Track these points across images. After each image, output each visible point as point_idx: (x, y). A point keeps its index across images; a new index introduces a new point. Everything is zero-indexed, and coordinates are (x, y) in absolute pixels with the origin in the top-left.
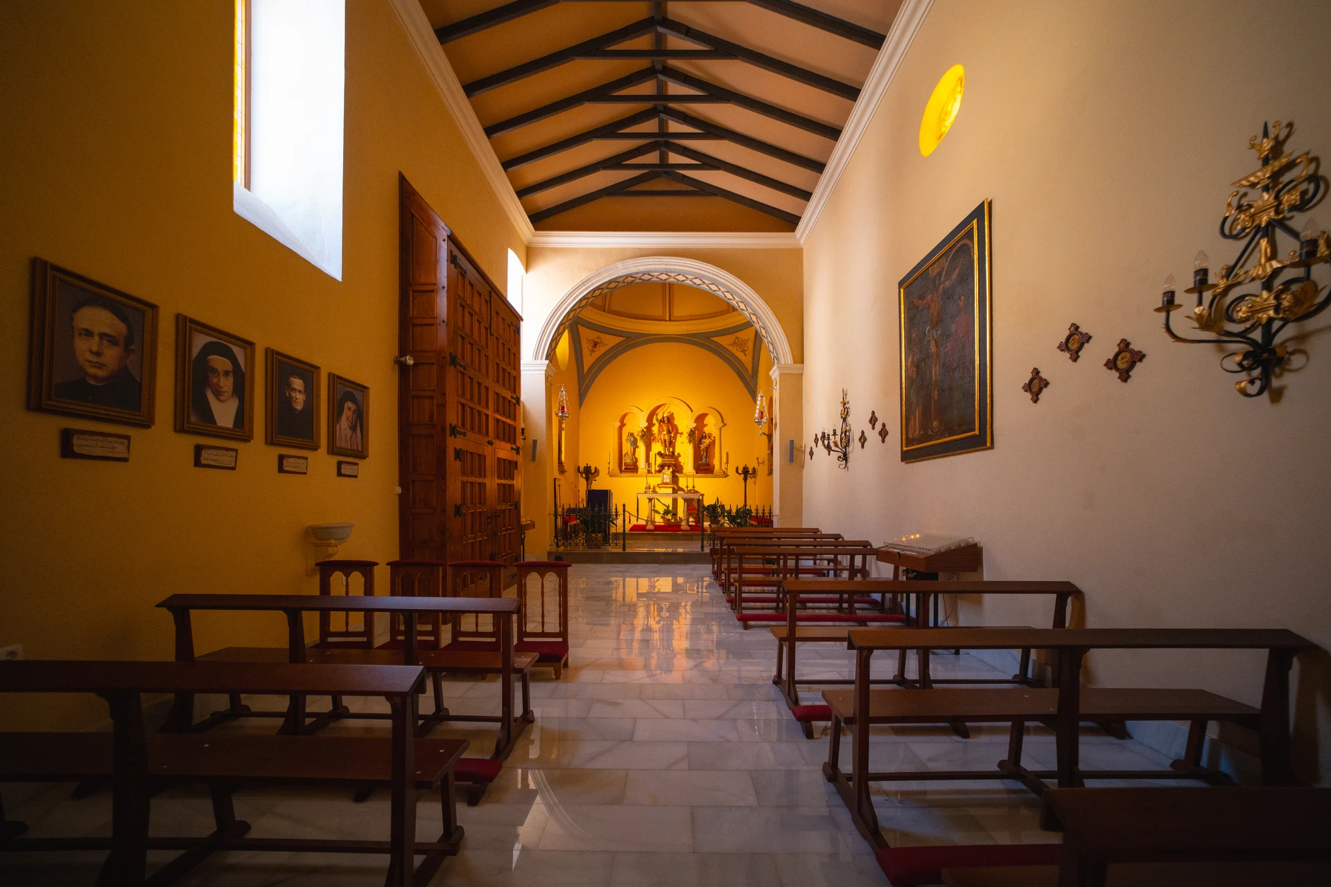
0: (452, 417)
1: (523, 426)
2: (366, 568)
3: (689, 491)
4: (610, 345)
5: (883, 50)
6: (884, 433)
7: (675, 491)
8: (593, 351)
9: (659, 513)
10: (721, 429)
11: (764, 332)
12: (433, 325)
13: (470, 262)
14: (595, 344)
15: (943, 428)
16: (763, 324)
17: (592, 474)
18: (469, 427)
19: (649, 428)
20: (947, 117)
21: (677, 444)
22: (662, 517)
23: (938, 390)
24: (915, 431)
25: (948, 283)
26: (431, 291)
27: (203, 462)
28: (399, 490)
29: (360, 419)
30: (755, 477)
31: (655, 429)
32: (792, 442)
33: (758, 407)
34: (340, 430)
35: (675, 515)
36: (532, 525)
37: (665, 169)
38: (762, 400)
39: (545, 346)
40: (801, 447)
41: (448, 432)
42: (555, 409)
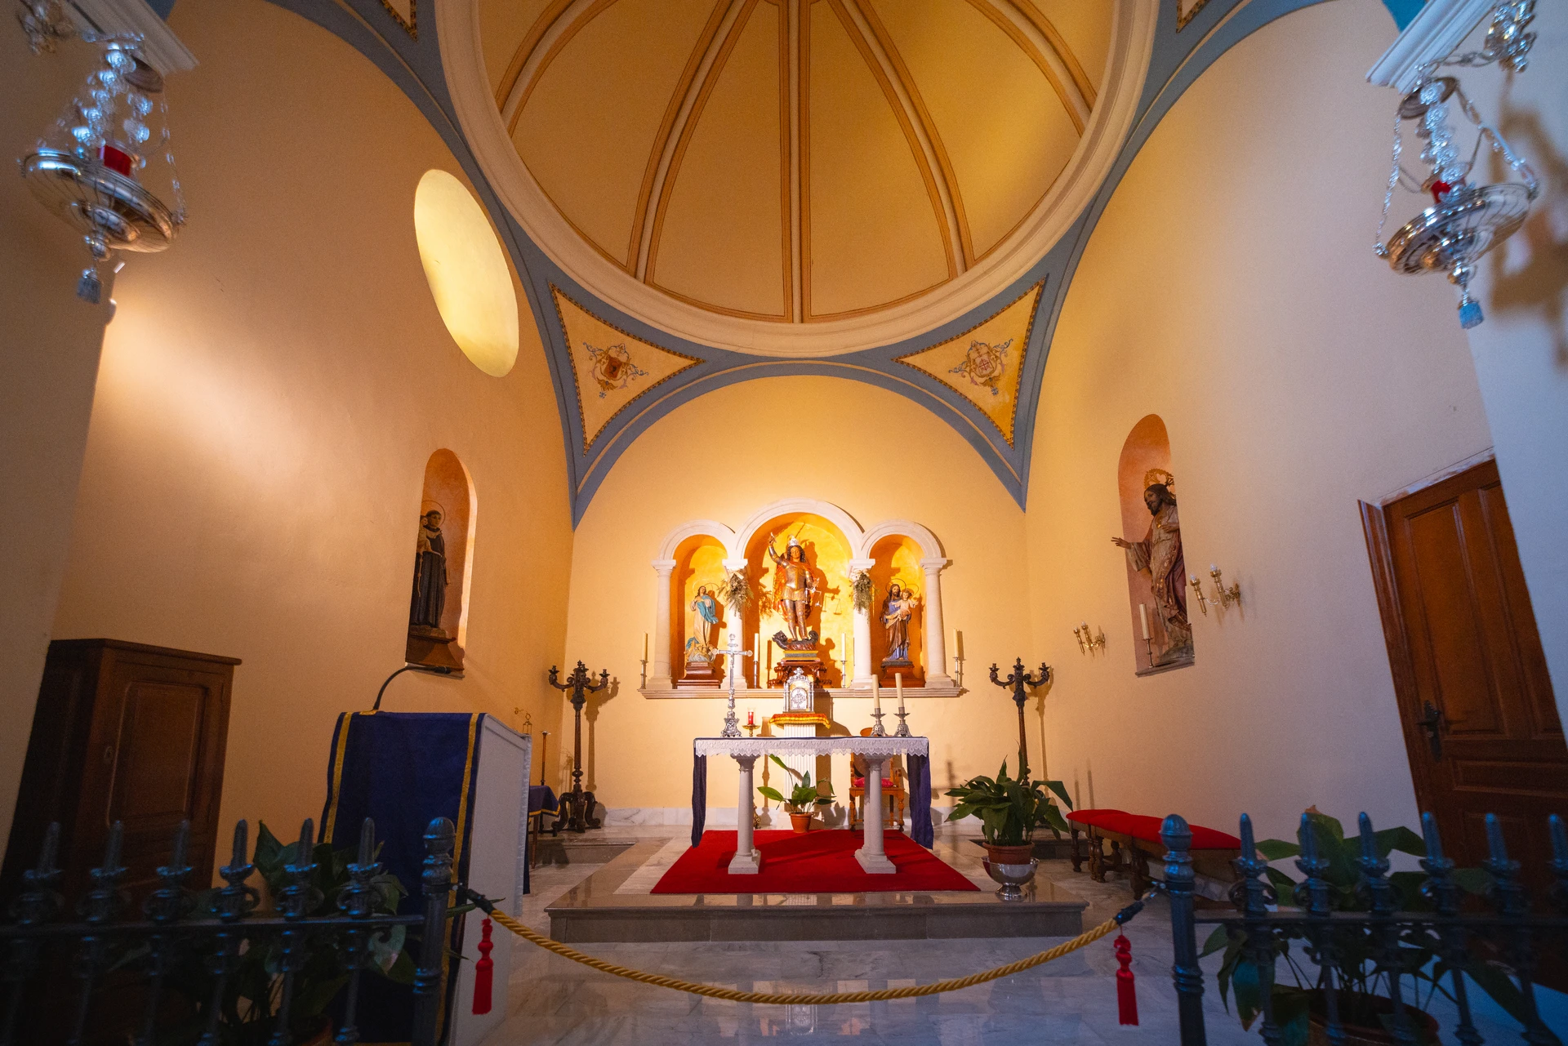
4: (656, 374)
7: (822, 732)
8: (606, 386)
9: (779, 797)
10: (938, 573)
14: (613, 368)
19: (754, 571)
21: (823, 616)
22: (787, 808)
30: (1049, 690)
31: (768, 582)
35: (824, 802)
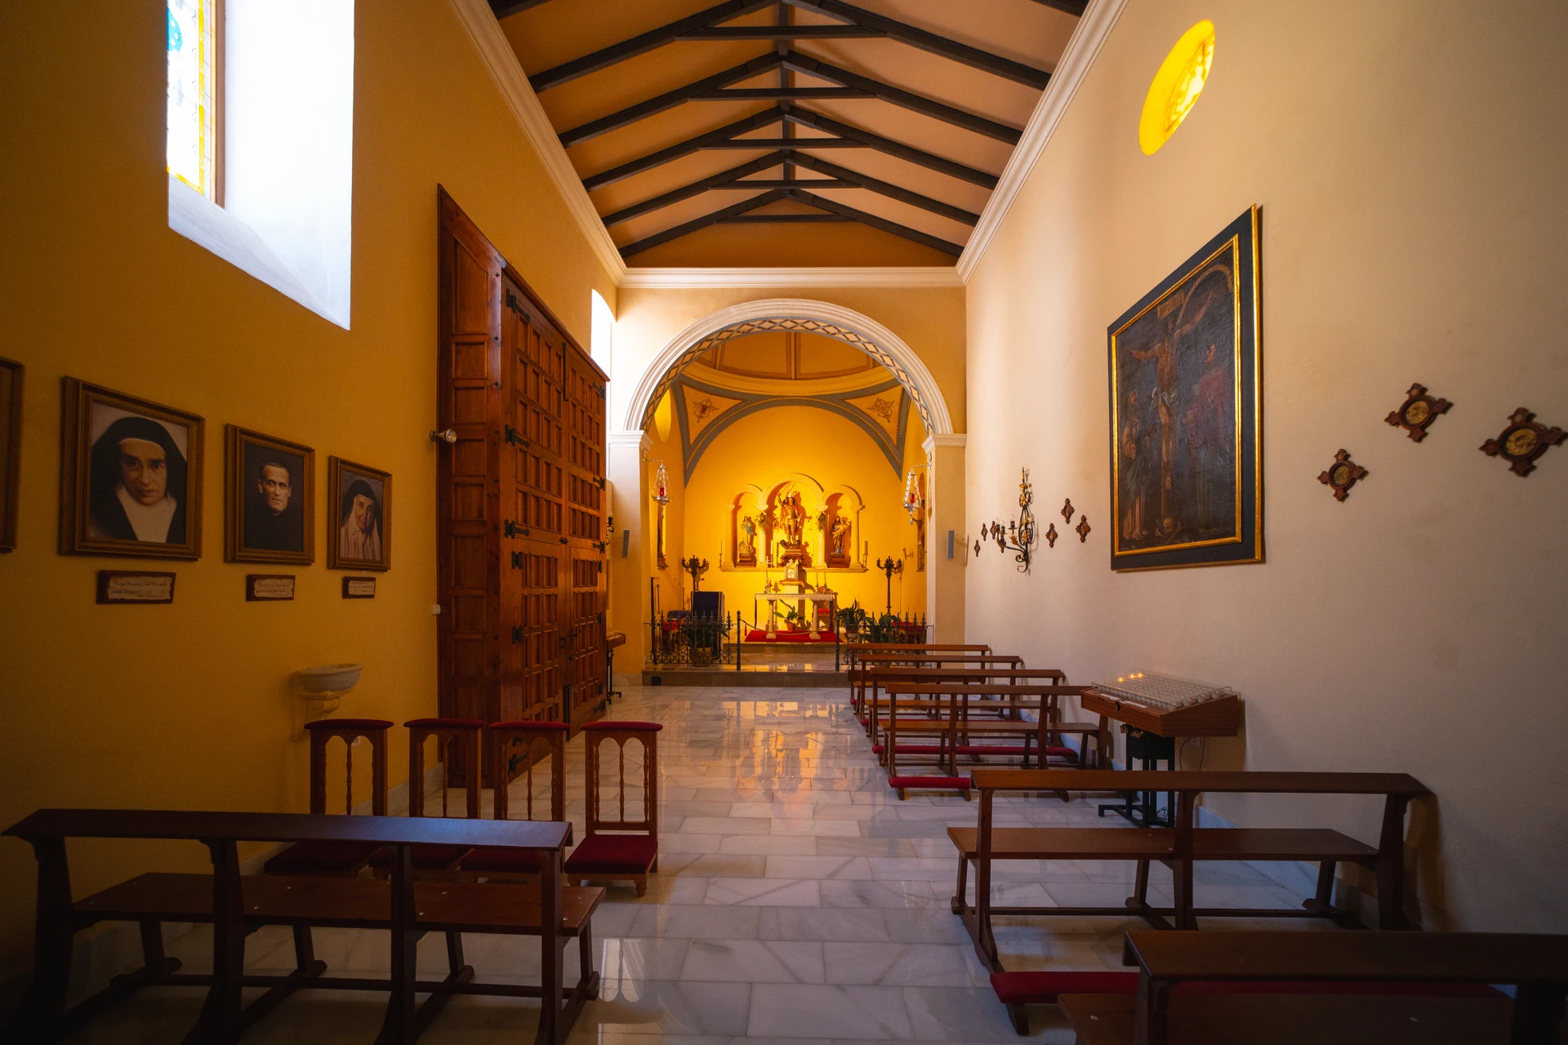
0: (510, 509)
1: (609, 514)
2: (375, 730)
3: (820, 590)
4: (724, 409)
5: (1085, 17)
6: (1083, 529)
7: (801, 590)
8: (701, 417)
9: (781, 616)
10: (858, 512)
11: (915, 393)
12: (483, 388)
13: (535, 305)
14: (704, 409)
15: (1179, 528)
16: (915, 384)
17: (700, 568)
18: (533, 522)
19: (770, 511)
20: (1180, 100)
21: (804, 530)
22: (786, 621)
23: (1172, 477)
24: (1134, 529)
25: (1188, 328)
26: (479, 343)
27: (112, 596)
28: (437, 609)
29: (378, 518)
30: (901, 572)
31: (777, 513)
32: (952, 533)
33: (908, 489)
34: (347, 534)
35: (801, 618)
36: (622, 640)
37: (789, 188)
38: (913, 479)
39: (640, 412)
40: (964, 539)
41: (503, 531)
42: (653, 491)
